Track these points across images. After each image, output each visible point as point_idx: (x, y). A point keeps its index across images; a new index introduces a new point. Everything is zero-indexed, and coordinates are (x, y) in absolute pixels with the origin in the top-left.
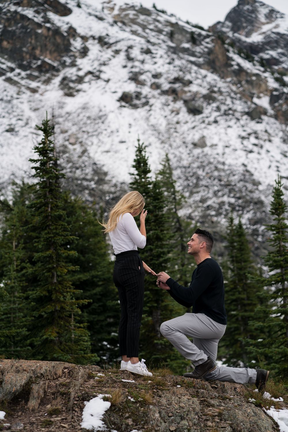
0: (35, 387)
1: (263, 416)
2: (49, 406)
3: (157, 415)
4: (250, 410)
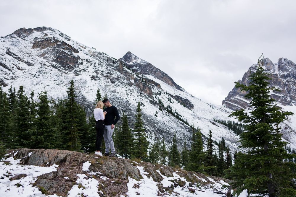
0: (68, 158)
1: (135, 168)
2: (72, 164)
3: (105, 167)
4: (132, 166)
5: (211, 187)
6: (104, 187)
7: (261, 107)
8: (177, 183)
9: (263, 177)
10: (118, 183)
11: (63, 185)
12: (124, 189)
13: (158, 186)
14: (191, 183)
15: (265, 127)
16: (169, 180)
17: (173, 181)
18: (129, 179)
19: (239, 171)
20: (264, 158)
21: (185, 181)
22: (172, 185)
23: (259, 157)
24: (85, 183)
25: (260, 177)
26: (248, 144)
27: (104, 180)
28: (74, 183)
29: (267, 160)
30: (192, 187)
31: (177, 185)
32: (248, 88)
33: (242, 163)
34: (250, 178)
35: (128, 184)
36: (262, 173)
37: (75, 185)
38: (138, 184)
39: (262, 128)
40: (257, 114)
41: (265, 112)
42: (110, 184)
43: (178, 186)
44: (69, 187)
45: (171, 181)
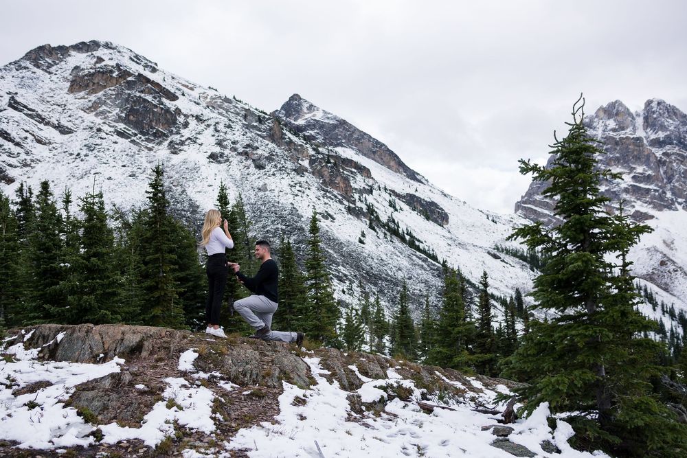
0: (146, 343)
1: (301, 362)
2: (156, 356)
3: (230, 362)
4: (293, 358)
5: (473, 399)
6: (226, 405)
7: (577, 216)
8: (393, 391)
9: (583, 372)
10: (258, 395)
11: (132, 404)
12: (272, 408)
13: (350, 401)
14: (425, 391)
15: (587, 262)
16: (375, 387)
17: (384, 389)
18: (285, 387)
19: (531, 362)
20: (583, 332)
21: (413, 387)
22: (382, 397)
23: (575, 329)
24: (182, 396)
25: (577, 373)
26: (548, 301)
27: (225, 390)
28: (156, 397)
29: (591, 335)
30: (428, 400)
31: (394, 397)
32: (550, 173)
33: (536, 344)
34: (553, 376)
35: (280, 398)
36: (582, 366)
37: (160, 402)
38: (304, 396)
39: (580, 263)
40: (569, 233)
41: (587, 226)
42: (241, 399)
43: (397, 399)
44: (145, 406)
45: (381, 388)
